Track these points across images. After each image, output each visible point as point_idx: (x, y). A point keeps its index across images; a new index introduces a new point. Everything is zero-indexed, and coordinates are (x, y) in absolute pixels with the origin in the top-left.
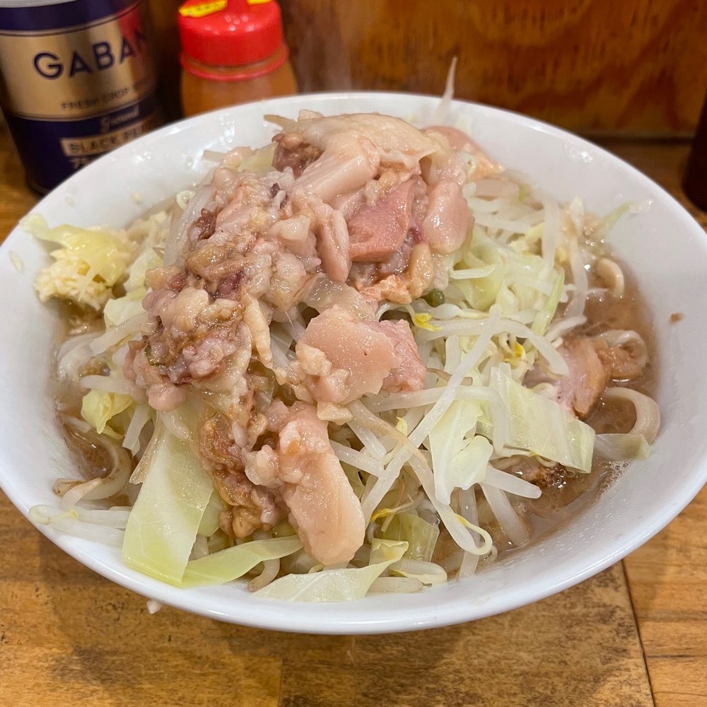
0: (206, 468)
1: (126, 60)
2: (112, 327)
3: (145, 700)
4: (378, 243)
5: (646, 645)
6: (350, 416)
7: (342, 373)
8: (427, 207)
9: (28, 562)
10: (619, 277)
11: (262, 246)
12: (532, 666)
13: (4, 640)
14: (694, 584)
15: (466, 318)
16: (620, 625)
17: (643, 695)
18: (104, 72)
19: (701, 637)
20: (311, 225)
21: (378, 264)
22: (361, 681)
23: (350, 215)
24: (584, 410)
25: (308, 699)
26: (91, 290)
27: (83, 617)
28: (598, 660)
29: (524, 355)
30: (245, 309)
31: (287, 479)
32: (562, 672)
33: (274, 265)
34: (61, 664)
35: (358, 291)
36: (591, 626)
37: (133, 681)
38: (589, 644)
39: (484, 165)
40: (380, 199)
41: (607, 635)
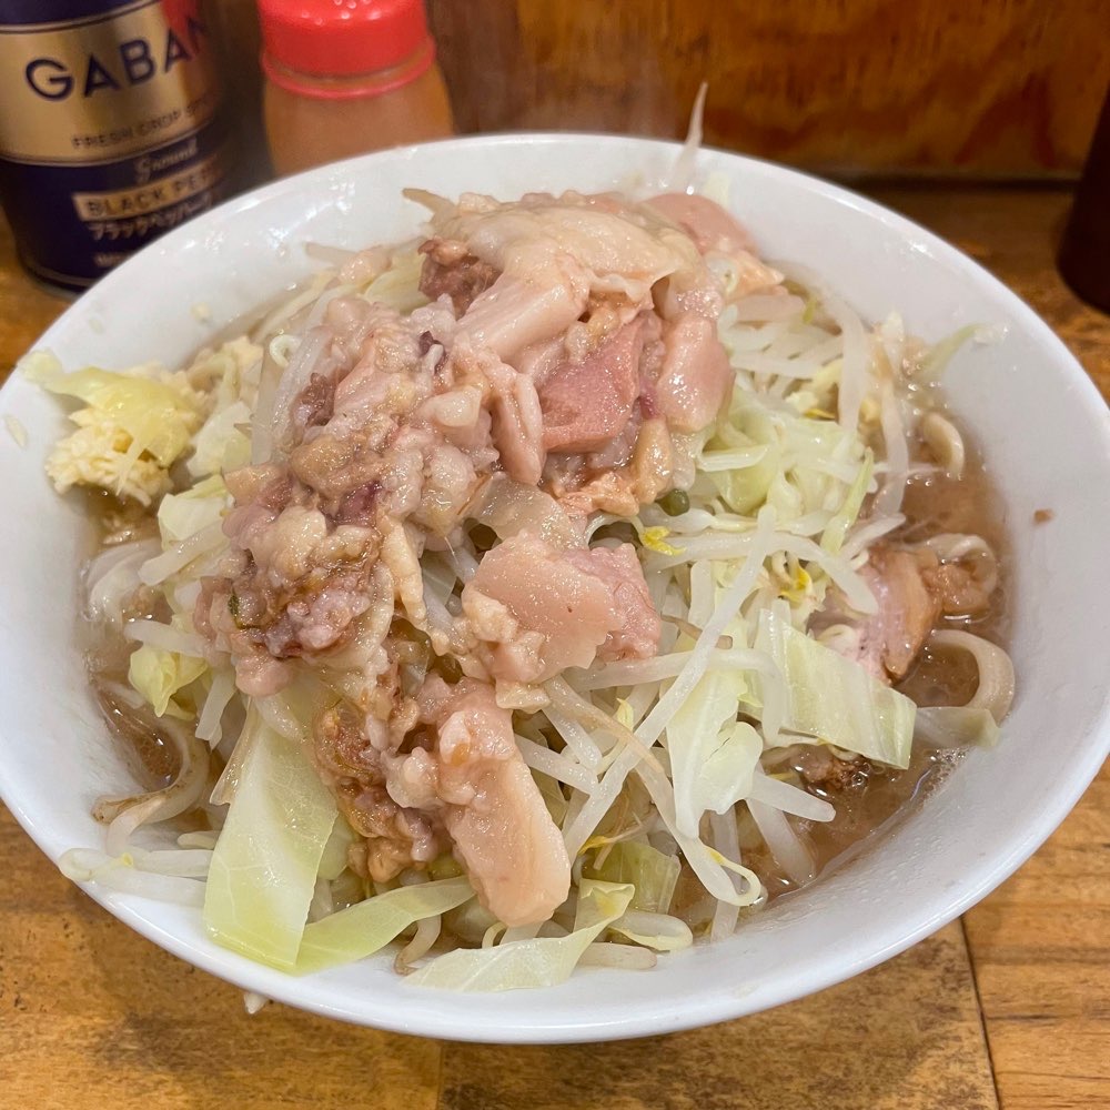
0: (327, 781)
1: (175, 66)
2: (172, 542)
3: (238, 1095)
4: (586, 427)
5: (987, 1001)
6: (547, 701)
7: (533, 637)
8: (663, 359)
9: (50, 882)
10: (957, 446)
11: (409, 438)
12: (816, 1034)
13: (20, 1006)
14: (1059, 906)
15: (721, 531)
16: (947, 970)
17: (979, 1077)
18: (139, 87)
19: (1067, 988)
20: (483, 399)
21: (586, 455)
22: (560, 1062)
23: (543, 379)
24: (899, 668)
25: (482, 1090)
26: (135, 475)
27: (138, 968)
28: (914, 1025)
29: (810, 588)
30: (382, 540)
31: (451, 799)
32: (860, 1044)
33: (426, 465)
34: (109, 1041)
35: (556, 498)
36: (904, 972)
37: (217, 1066)
38: (901, 1000)
39: (750, 273)
40: (590, 353)
41: (929, 986)
